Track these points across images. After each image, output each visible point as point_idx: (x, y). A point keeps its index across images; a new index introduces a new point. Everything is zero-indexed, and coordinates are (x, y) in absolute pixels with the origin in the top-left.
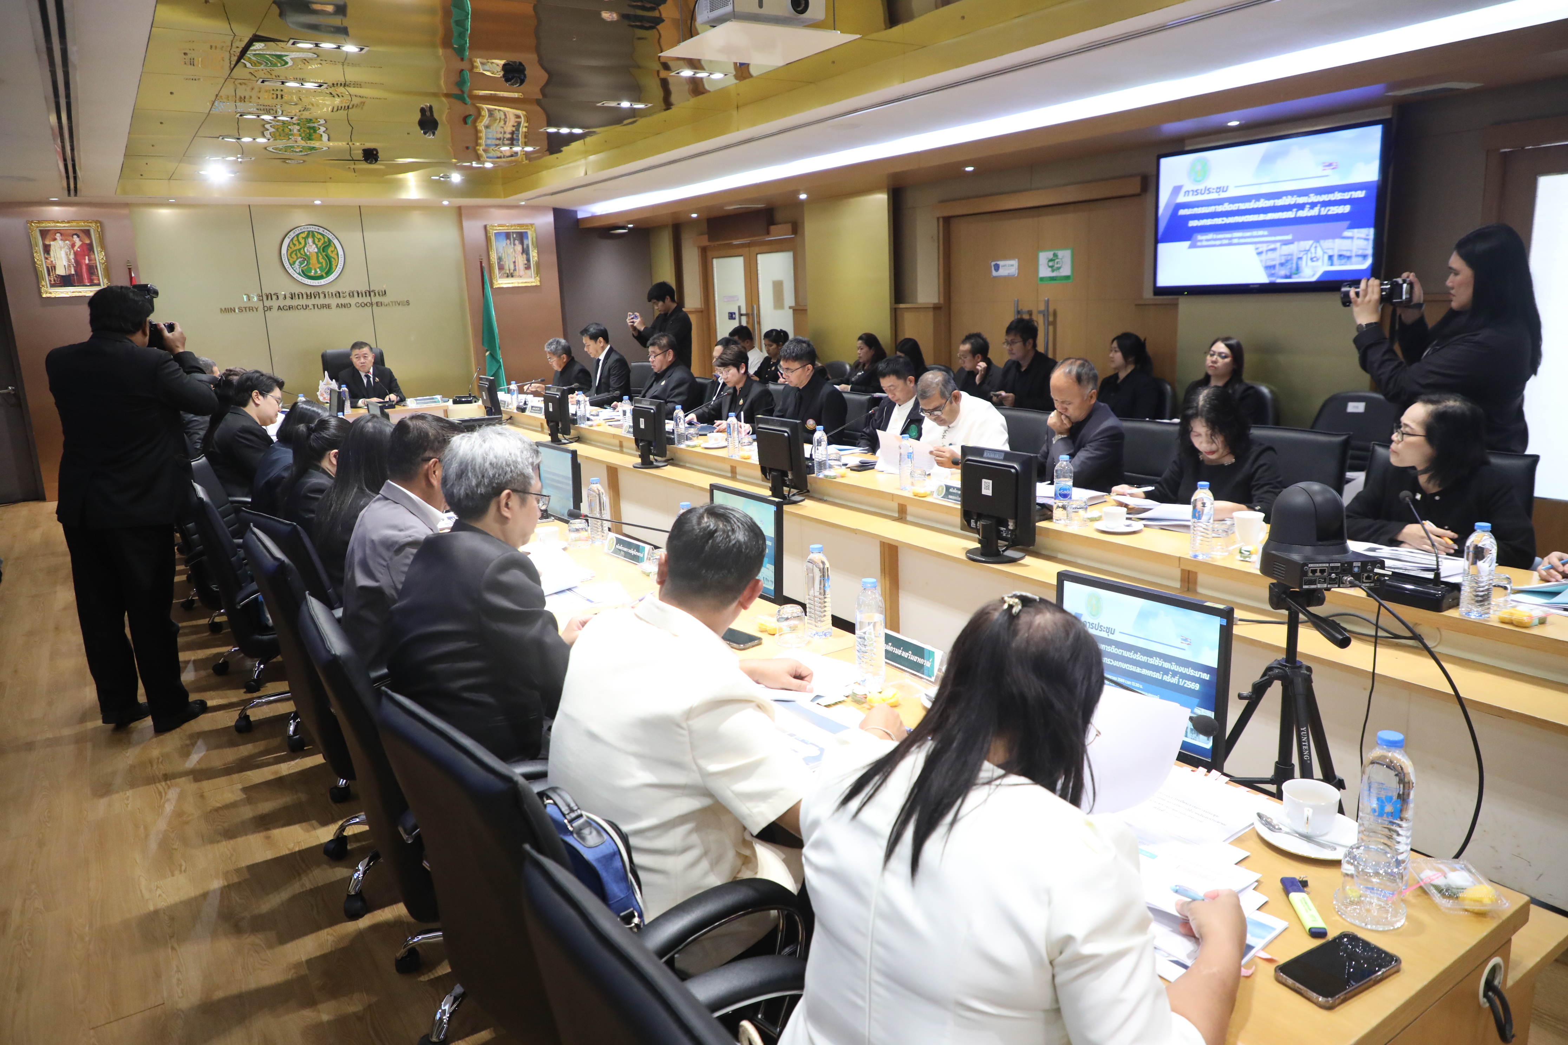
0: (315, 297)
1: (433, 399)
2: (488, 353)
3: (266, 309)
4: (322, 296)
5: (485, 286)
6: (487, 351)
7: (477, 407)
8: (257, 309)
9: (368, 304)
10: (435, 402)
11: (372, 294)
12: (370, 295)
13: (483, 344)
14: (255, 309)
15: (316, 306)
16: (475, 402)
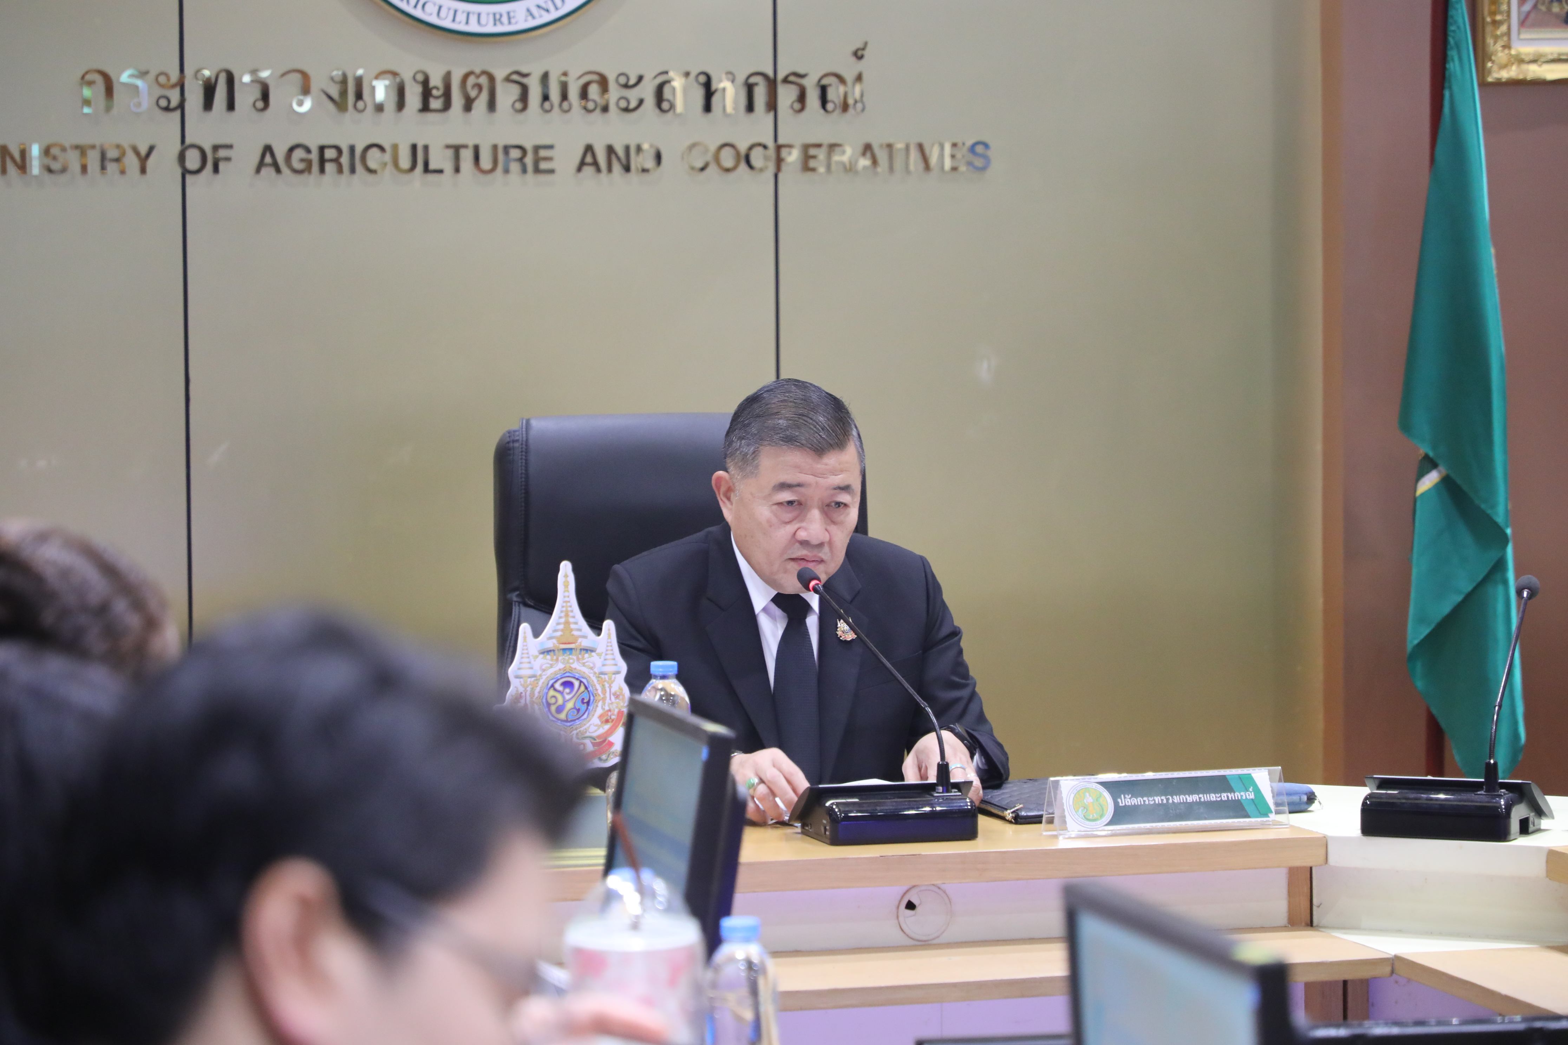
0: (468, 105)
1: (1223, 784)
2: (1430, 481)
3: (193, 160)
4: (507, 95)
5: (1454, 66)
6: (1428, 464)
7: (1537, 868)
8: (143, 161)
9: (757, 158)
10: (1237, 809)
11: (786, 96)
12: (772, 105)
13: (1406, 424)
14: (131, 161)
15: (467, 156)
16: (1525, 828)
